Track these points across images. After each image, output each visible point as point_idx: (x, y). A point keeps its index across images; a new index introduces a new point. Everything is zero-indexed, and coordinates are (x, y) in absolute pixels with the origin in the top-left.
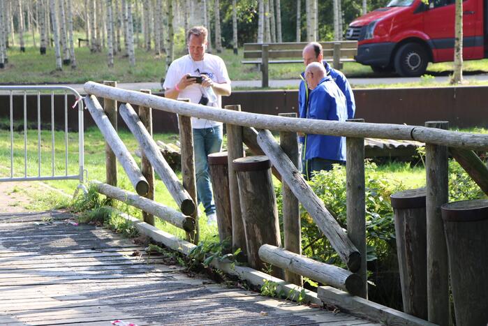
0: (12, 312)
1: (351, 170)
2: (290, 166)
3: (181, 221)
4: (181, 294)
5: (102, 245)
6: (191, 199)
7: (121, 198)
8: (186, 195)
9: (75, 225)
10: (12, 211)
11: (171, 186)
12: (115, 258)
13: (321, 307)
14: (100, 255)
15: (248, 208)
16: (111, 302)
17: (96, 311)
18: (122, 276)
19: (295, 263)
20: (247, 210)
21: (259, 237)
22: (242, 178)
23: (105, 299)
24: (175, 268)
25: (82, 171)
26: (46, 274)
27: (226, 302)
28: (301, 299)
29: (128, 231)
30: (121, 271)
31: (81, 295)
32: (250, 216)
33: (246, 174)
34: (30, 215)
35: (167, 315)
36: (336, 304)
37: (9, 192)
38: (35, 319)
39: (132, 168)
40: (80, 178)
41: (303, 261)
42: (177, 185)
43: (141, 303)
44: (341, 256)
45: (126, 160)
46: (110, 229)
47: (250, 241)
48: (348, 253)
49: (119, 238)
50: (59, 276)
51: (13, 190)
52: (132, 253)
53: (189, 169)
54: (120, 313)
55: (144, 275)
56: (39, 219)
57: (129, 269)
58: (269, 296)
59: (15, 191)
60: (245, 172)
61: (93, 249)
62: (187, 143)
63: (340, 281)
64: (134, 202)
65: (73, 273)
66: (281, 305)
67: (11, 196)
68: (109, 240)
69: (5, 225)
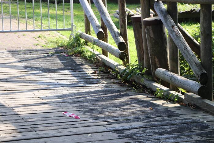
0: (12, 106)
1: (203, 24)
2: (171, 22)
3: (119, 54)
4: (111, 96)
5: (78, 67)
6: (124, 41)
7: (90, 41)
8: (121, 39)
9: (66, 56)
10: (35, 48)
11: (113, 34)
12: (82, 75)
13: (186, 105)
14: (75, 73)
15: (151, 47)
16: (70, 101)
17: (59, 106)
18: (83, 85)
19: (173, 79)
20: (151, 48)
21: (158, 63)
22: (148, 30)
23: (67, 99)
24: (114, 81)
26: (42, 83)
27: (133, 102)
28: (176, 100)
29: (92, 59)
30: (83, 82)
31: (55, 96)
32: (152, 51)
33: (150, 27)
34: (44, 50)
35: (97, 109)
36: (194, 103)
37: (36, 37)
38: (23, 110)
39: (96, 24)
40: (71, 30)
41: (177, 78)
42: (116, 34)
43: (86, 101)
44: (196, 75)
45: (93, 20)
46: (84, 58)
47: (153, 66)
48: (199, 73)
49: (88, 63)
50: (48, 85)
51: (38, 36)
52: (92, 72)
53: (123, 25)
54: (71, 107)
55: (96, 85)
56: (48, 53)
57: (89, 81)
58: (160, 98)
59: (39, 37)
60: (149, 26)
61: (72, 70)
63: (195, 90)
64: (96, 44)
65: (57, 83)
66: (164, 104)
67: (36, 40)
68: (82, 64)
69: (29, 56)
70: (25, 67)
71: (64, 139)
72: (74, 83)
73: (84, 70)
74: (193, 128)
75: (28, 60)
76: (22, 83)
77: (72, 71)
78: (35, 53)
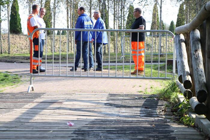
24: (173, 117)
56: (142, 97)
68: (162, 105)
69: (122, 98)
73: (157, 109)
77: (145, 108)
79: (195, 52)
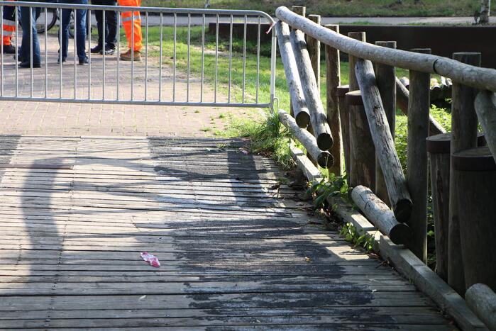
3: (317, 156)
5: (252, 176)
6: (329, 132)
9: (245, 154)
10: (199, 135)
12: (251, 190)
14: (240, 185)
16: (182, 233)
18: (239, 208)
19: (367, 207)
24: (301, 205)
25: (272, 99)
27: (292, 245)
28: (370, 247)
29: (284, 163)
30: (243, 203)
31: (166, 224)
34: (212, 141)
35: (211, 253)
36: (389, 256)
37: (215, 117)
39: (297, 97)
40: (270, 106)
42: (319, 117)
43: (209, 237)
48: (396, 201)
49: (275, 169)
50: (174, 203)
52: (271, 186)
54: (170, 245)
55: (263, 210)
56: (215, 145)
61: (237, 179)
62: (332, 74)
64: (295, 134)
67: (212, 121)
68: (264, 171)
69: (179, 149)
70: (157, 169)
71: (92, 300)
72: (224, 202)
73: (260, 181)
74: (338, 301)
75: (171, 156)
76: (131, 196)
77: (237, 181)
78: (192, 145)
79: (374, 111)
